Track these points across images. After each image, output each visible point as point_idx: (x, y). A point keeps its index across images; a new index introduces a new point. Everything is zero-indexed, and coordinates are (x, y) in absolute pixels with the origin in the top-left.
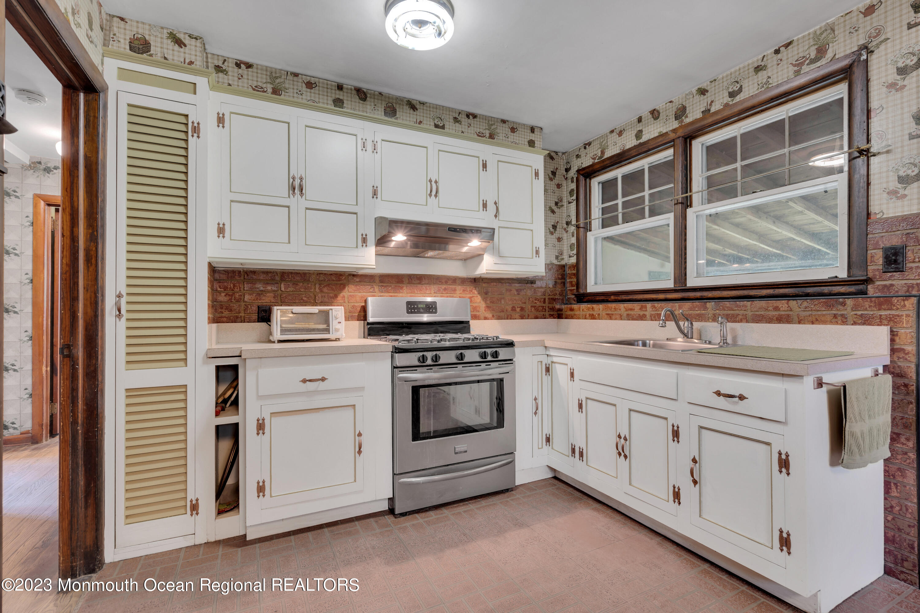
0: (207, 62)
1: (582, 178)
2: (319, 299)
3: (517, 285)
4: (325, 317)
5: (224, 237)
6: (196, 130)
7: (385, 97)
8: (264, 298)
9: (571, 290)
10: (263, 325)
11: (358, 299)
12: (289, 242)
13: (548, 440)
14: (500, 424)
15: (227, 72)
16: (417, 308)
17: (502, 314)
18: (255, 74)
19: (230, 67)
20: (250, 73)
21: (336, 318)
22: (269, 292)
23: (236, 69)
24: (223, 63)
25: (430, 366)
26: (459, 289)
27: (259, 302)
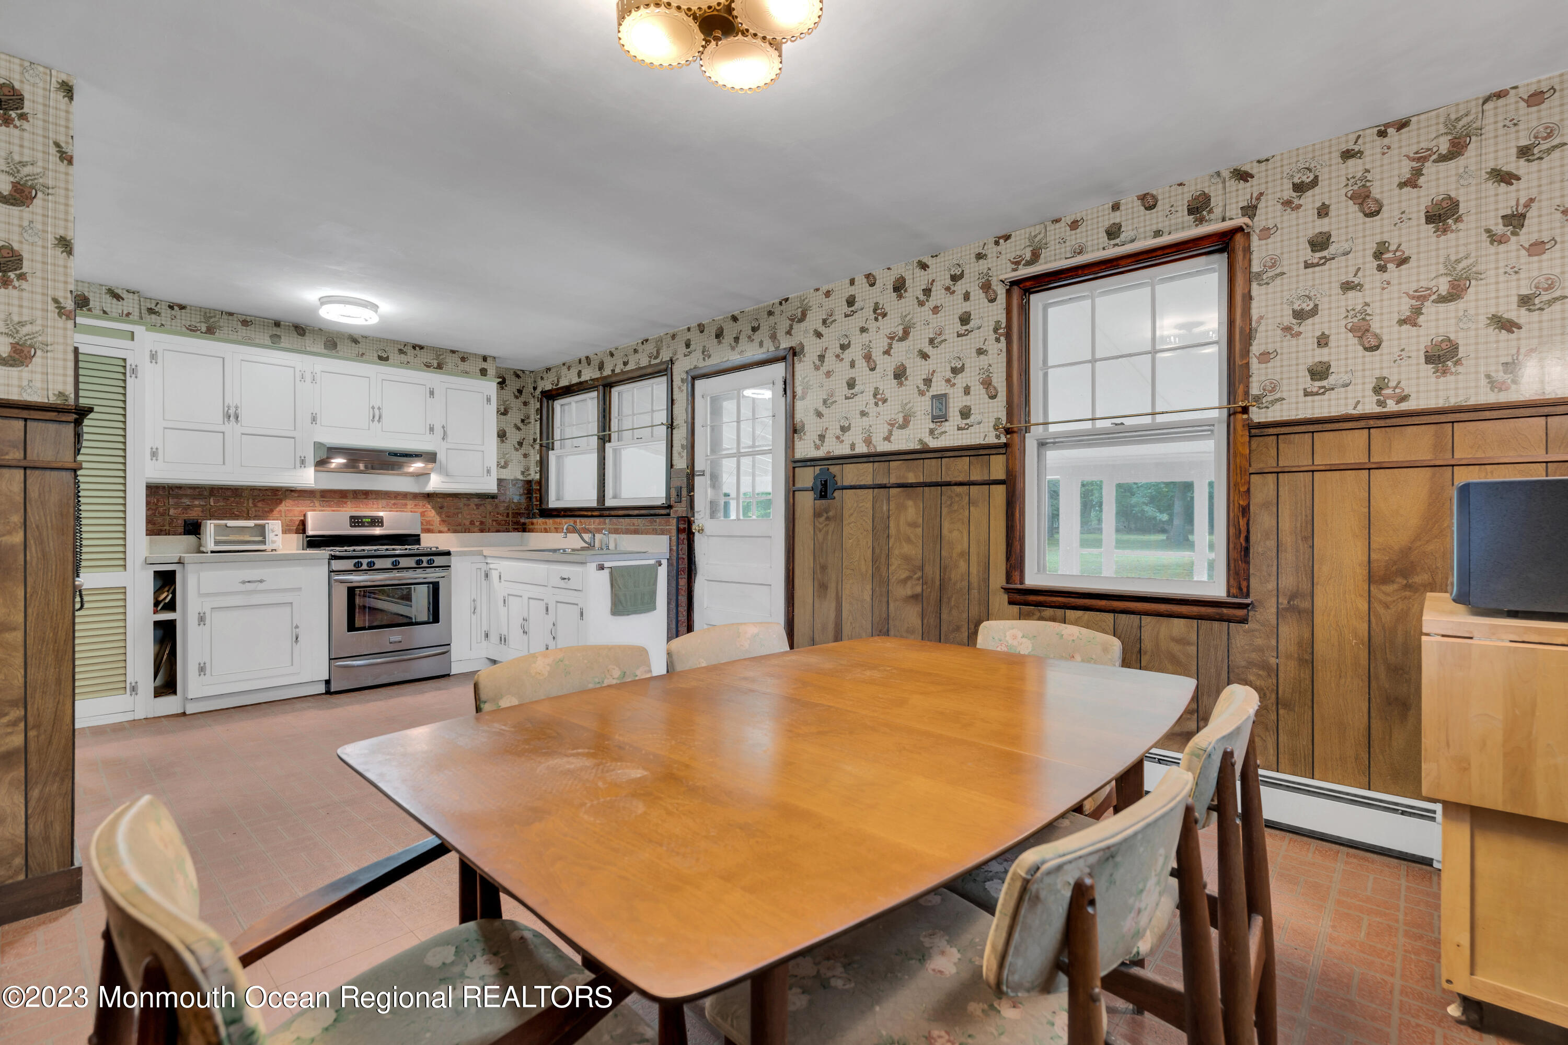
0: (140, 305)
1: (545, 400)
2: (252, 512)
3: (476, 500)
4: (261, 530)
5: (157, 460)
6: (134, 369)
7: (326, 332)
8: (190, 512)
9: (536, 505)
10: (191, 539)
11: (296, 513)
12: (224, 463)
13: (487, 636)
14: (436, 619)
15: (160, 314)
16: (362, 522)
17: (459, 528)
18: (189, 315)
19: (163, 309)
20: (183, 314)
21: (273, 531)
22: (196, 506)
23: (169, 311)
24: (156, 306)
25: (365, 570)
26: (410, 504)
27: (186, 516)
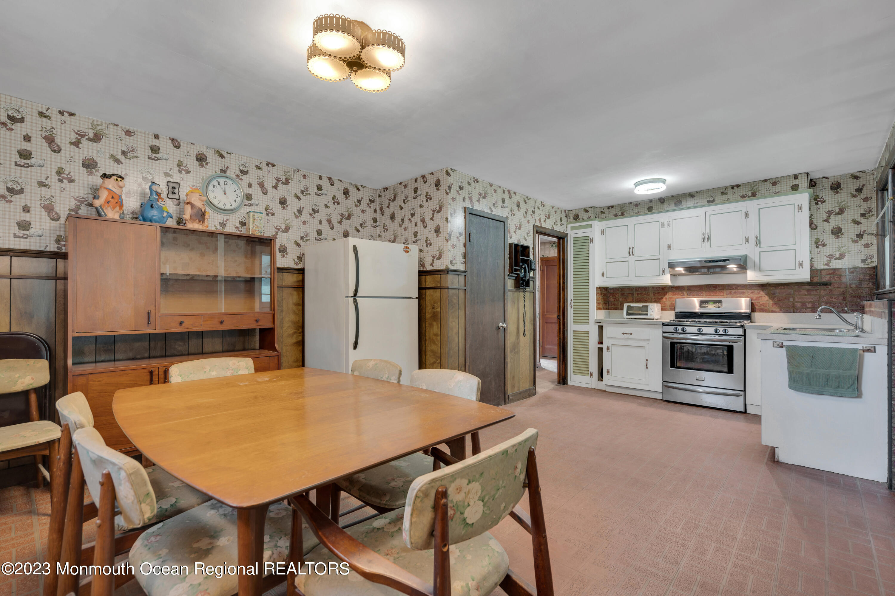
0: (595, 212)
2: (645, 300)
3: (808, 287)
4: (646, 308)
5: (604, 277)
6: (592, 241)
7: (675, 197)
11: (674, 299)
12: (628, 276)
14: (730, 371)
15: (605, 213)
16: (707, 304)
19: (606, 211)
20: (613, 210)
21: (653, 309)
25: (681, 333)
